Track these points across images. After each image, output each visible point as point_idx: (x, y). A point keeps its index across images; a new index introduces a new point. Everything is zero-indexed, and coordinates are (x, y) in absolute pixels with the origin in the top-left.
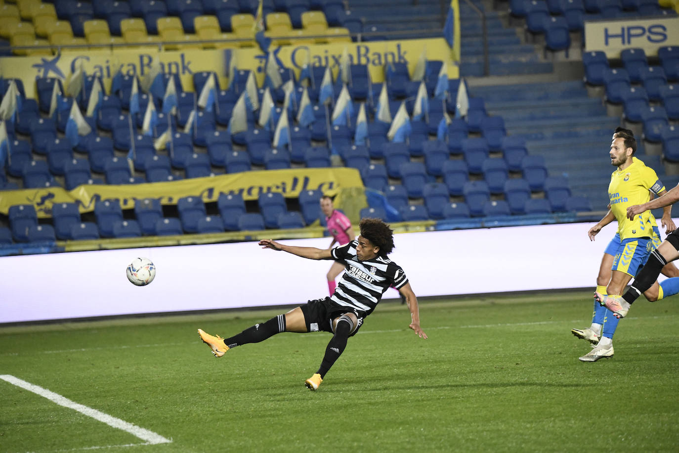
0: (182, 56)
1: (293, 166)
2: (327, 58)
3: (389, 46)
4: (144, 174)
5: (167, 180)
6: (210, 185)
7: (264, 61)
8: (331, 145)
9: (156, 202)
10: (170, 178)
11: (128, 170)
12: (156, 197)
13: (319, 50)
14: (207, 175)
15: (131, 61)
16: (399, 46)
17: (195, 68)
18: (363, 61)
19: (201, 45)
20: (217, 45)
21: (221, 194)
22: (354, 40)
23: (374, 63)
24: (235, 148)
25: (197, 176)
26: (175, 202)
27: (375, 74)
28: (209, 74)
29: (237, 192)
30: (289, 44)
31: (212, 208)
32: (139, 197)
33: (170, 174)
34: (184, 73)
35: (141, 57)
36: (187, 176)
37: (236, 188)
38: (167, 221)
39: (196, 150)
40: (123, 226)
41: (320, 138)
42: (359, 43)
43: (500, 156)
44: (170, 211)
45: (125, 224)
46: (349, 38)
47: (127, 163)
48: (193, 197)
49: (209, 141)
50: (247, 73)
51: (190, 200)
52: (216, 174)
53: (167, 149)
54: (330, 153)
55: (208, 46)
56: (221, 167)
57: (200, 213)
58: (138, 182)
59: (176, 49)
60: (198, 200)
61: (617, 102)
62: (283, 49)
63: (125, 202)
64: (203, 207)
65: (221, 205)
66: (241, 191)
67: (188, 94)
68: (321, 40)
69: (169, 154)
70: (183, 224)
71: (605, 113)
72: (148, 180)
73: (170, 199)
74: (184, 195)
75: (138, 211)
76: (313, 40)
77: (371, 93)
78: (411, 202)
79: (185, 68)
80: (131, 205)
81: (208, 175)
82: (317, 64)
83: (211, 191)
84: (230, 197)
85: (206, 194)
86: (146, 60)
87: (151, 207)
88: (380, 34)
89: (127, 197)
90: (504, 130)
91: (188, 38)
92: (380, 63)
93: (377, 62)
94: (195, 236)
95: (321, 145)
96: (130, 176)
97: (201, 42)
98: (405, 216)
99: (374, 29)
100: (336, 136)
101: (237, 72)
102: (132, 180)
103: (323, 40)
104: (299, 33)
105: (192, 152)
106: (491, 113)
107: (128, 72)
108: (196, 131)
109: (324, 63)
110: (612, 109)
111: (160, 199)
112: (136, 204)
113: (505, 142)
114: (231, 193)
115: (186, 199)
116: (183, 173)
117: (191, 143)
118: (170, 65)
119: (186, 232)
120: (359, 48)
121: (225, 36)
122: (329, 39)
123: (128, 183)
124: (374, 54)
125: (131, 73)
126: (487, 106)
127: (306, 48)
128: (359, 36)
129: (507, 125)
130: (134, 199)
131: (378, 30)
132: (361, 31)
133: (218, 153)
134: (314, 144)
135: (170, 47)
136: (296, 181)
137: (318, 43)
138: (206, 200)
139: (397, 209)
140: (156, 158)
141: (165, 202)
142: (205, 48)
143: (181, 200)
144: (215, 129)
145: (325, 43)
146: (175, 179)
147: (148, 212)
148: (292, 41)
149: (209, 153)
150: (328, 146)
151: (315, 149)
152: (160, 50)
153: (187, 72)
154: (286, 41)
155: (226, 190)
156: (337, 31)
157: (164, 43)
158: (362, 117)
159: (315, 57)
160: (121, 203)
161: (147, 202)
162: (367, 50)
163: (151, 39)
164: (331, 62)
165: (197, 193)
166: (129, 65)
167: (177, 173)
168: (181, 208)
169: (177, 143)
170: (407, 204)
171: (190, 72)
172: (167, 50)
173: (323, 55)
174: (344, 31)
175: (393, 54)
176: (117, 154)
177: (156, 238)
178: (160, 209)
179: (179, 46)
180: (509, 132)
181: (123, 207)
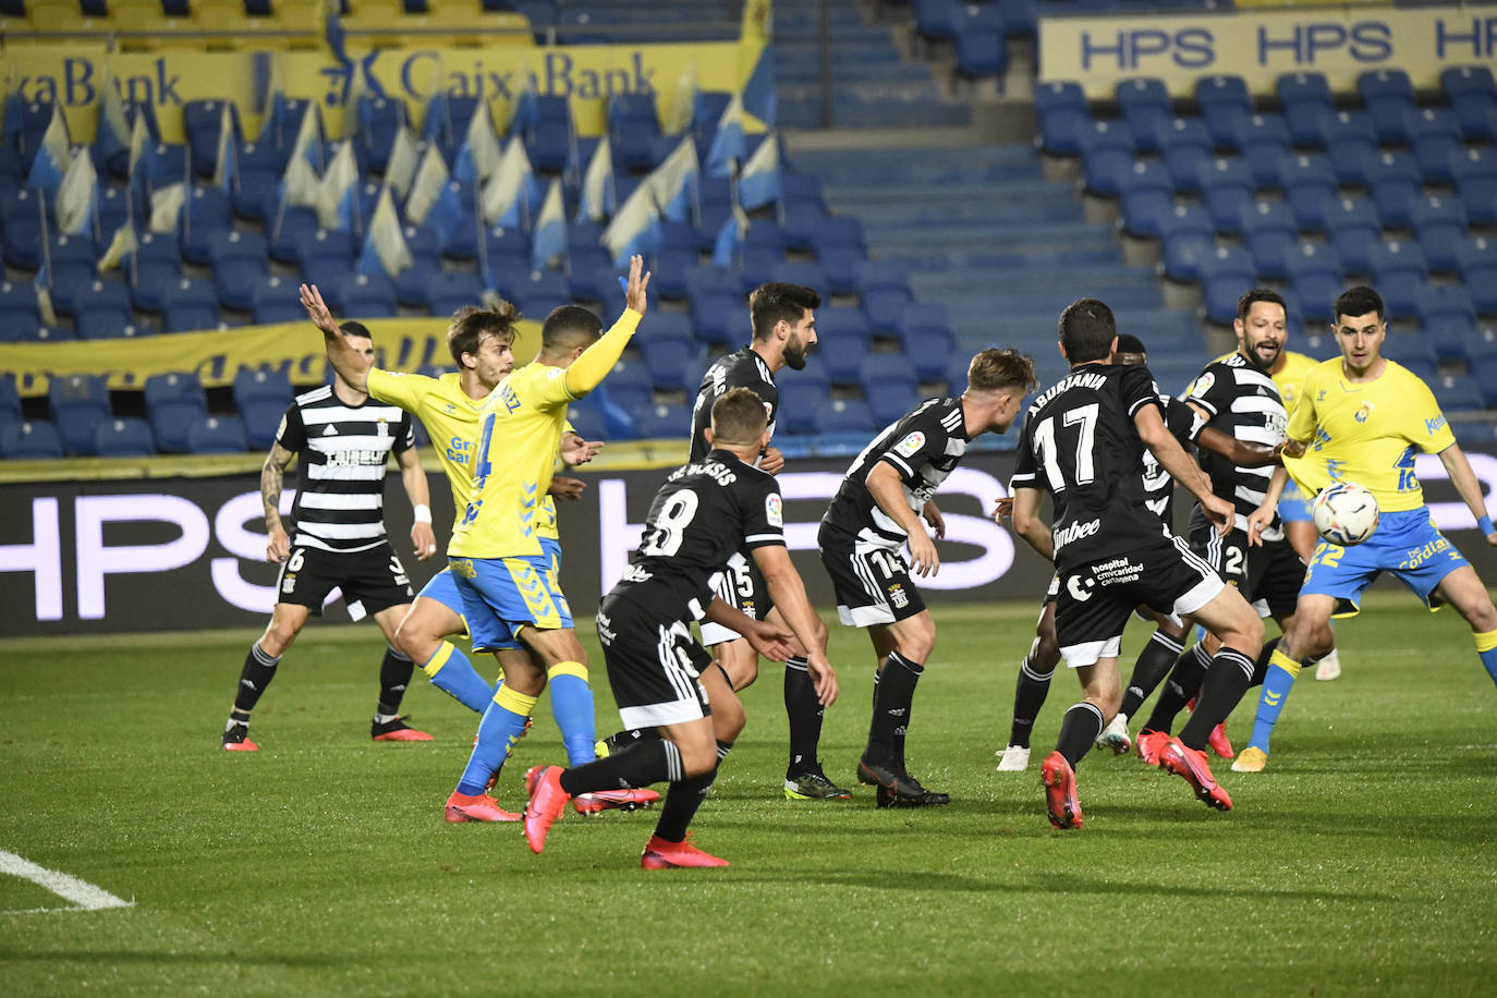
0: (160, 64)
1: (402, 311)
2: (479, 79)
3: (617, 58)
4: (73, 323)
5: (122, 336)
6: (217, 350)
7: (341, 81)
8: (486, 271)
9: (97, 382)
10: (130, 331)
11: (36, 312)
12: (97, 371)
13: (462, 61)
14: (211, 326)
15: (47, 72)
16: (637, 59)
17: (188, 91)
18: (560, 87)
19: (202, 41)
20: (238, 41)
21: (242, 369)
22: (540, 40)
23: (582, 93)
24: (274, 268)
25: (189, 327)
26: (139, 382)
27: (585, 117)
28: (219, 105)
29: (276, 367)
30: (396, 46)
31: (221, 400)
32: (58, 372)
33: (129, 322)
34: (162, 100)
35: (69, 64)
36: (166, 329)
37: (275, 358)
38: (120, 426)
39: (187, 270)
40: (22, 435)
41: (461, 253)
42: (551, 49)
43: (851, 302)
44: (129, 403)
45: (27, 428)
46: (528, 37)
47: (35, 296)
48: (179, 375)
49: (217, 253)
50: (303, 105)
51: (173, 380)
52: (231, 325)
53: (122, 268)
54: (484, 286)
55: (218, 43)
56: (243, 310)
57: (195, 410)
58: (56, 337)
59: (145, 49)
60: (189, 381)
61: (1105, 192)
62: (384, 56)
63: (28, 380)
64: (202, 397)
65: (240, 395)
66: (286, 364)
67: (171, 148)
68: (469, 39)
69: (128, 279)
70: (155, 434)
71: (1076, 215)
72: (79, 334)
73: (129, 378)
74: (159, 370)
75: (55, 401)
76: (452, 39)
77: (574, 158)
78: (659, 399)
79: (165, 91)
80: (40, 387)
81: (214, 326)
82: (458, 92)
83: (219, 362)
84: (261, 377)
85: (208, 368)
86: (79, 71)
87: (85, 394)
88: (595, 29)
89: (33, 369)
90: (861, 247)
91: (173, 24)
92: (596, 93)
93: (589, 90)
94: (184, 459)
95: (464, 269)
96: (40, 322)
97: (202, 34)
98: (644, 429)
99: (584, 19)
100: (498, 249)
101: (281, 101)
102: (44, 333)
103: (470, 38)
104: (420, 22)
105: (179, 274)
106: (836, 209)
107: (39, 94)
108: (188, 229)
109: (472, 90)
110: (1095, 209)
111: (105, 377)
112: (51, 387)
113: (865, 273)
114: (265, 367)
115: (165, 377)
116: (157, 322)
117: (175, 254)
118: (132, 83)
119: (162, 450)
120: (549, 60)
121: (256, 24)
122: (484, 38)
123: (32, 338)
124: (584, 73)
125: (46, 97)
126: (828, 193)
127: (434, 55)
128: (551, 33)
129: (869, 237)
130: (49, 375)
131: (592, 20)
132: (555, 22)
133: (238, 279)
134: (448, 266)
135: (133, 43)
136: (406, 345)
137: (459, 45)
138: (207, 381)
139: (627, 409)
140: (98, 286)
141: (116, 382)
142: (210, 49)
143: (150, 381)
144: (230, 227)
145: (476, 45)
146: (139, 334)
147: (77, 404)
148: (404, 39)
149: (215, 279)
150: (478, 272)
151: (451, 278)
152: (110, 49)
153: (169, 100)
154: (389, 40)
155: (252, 362)
156: (501, 20)
157: (119, 34)
158: (553, 208)
159: (453, 75)
160: (19, 383)
161: (76, 382)
162: (569, 64)
163: (90, 24)
164: (489, 88)
165: (188, 366)
166: (40, 80)
167: (146, 322)
168: (151, 397)
169: (145, 256)
170: (650, 401)
171: (177, 100)
172: (125, 49)
173: (471, 73)
174: (517, 21)
175: (624, 75)
176: (11, 274)
177: (95, 462)
178: (106, 399)
179: (155, 42)
180: (874, 251)
181: (22, 390)
